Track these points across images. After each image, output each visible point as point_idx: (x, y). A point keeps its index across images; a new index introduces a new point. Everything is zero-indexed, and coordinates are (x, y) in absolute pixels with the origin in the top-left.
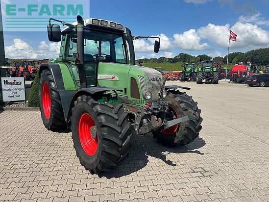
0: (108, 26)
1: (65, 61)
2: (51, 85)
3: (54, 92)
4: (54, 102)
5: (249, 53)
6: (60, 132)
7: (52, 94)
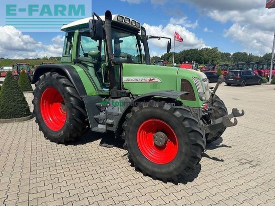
0: (130, 24)
1: (78, 62)
2: (66, 90)
3: (72, 98)
4: (74, 110)
5: (182, 53)
6: (75, 145)
7: (70, 101)
